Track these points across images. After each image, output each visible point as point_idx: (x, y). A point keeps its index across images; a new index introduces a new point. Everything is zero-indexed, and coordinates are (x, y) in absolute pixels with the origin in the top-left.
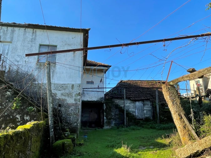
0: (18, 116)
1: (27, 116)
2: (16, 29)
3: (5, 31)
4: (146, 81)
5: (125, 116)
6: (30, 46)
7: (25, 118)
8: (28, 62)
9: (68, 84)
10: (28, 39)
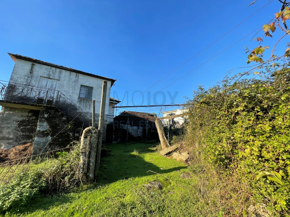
0: (71, 134)
1: (77, 134)
2: (63, 71)
3: (54, 71)
5: (127, 135)
6: (74, 85)
8: (72, 96)
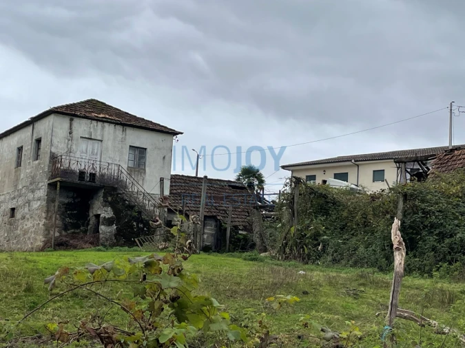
0: (134, 223)
2: (106, 125)
3: (95, 126)
6: (120, 147)
10: (119, 139)
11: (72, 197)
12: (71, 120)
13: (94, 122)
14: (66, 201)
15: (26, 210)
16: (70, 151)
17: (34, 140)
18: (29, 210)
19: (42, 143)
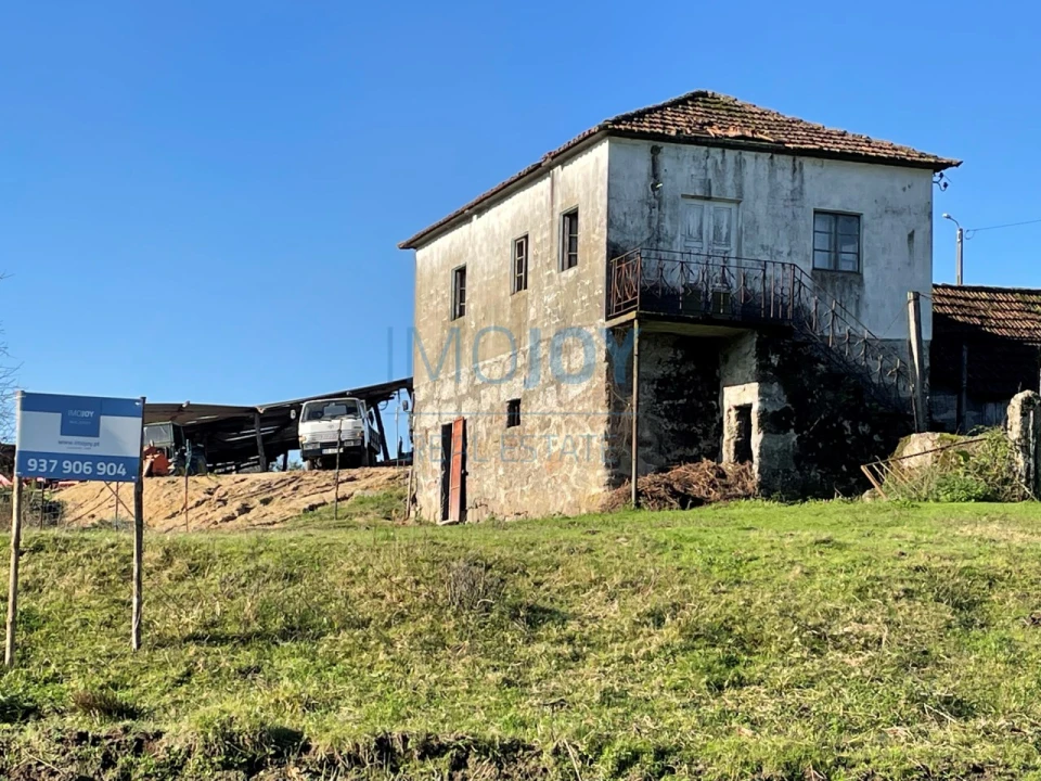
0: (846, 424)
1: (864, 425)
2: (748, 156)
3: (719, 162)
4: (1013, 292)
6: (790, 216)
7: (860, 428)
9: (899, 340)
10: (784, 192)
11: (673, 361)
12: (655, 151)
13: (716, 152)
14: (658, 373)
15: (552, 401)
16: (657, 238)
17: (558, 217)
18: (560, 404)
19: (581, 220)
